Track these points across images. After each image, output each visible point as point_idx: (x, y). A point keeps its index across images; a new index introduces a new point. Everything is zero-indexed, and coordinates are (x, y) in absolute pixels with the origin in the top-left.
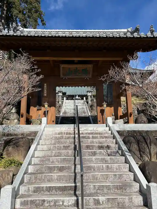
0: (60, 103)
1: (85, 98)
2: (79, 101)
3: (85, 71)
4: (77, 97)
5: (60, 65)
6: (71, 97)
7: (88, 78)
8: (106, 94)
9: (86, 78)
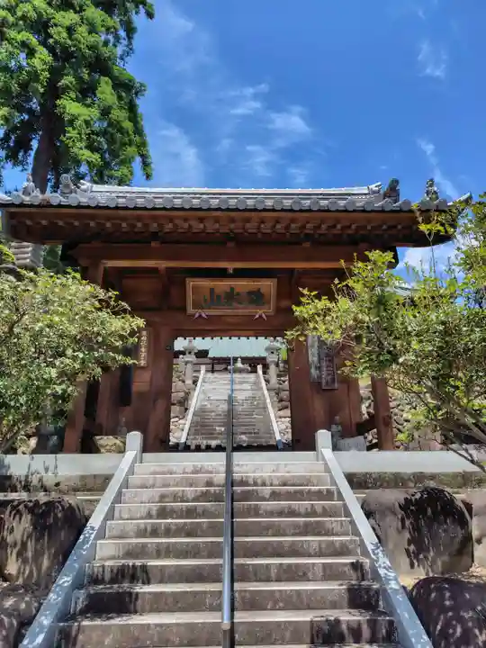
0: (189, 382)
1: (260, 368)
2: (245, 375)
3: (257, 297)
4: (239, 365)
5: (188, 280)
6: (222, 364)
7: (264, 316)
8: (316, 359)
9: (257, 316)
